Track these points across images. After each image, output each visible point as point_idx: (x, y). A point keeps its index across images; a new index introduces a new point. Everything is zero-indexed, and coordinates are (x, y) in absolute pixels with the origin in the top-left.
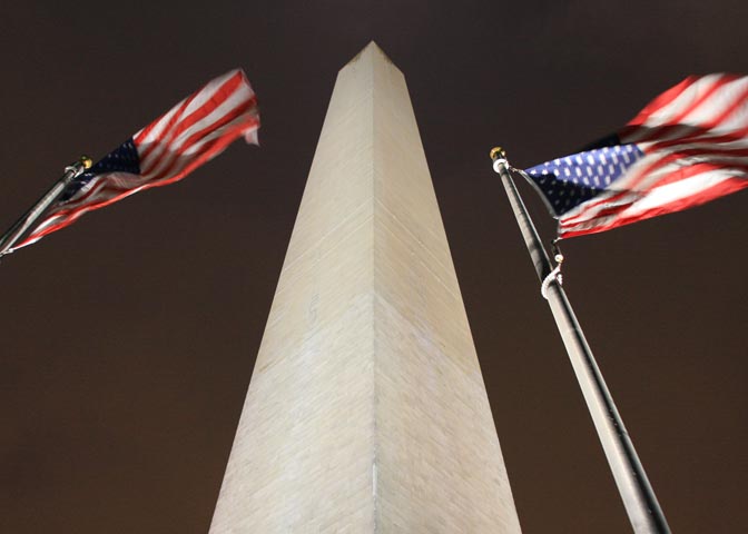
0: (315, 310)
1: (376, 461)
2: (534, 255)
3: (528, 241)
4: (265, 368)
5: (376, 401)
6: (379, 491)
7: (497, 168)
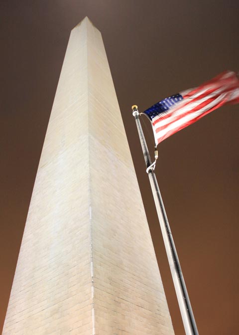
0: (64, 141)
1: (90, 205)
2: (145, 158)
3: (144, 152)
4: (43, 166)
5: (91, 181)
6: (92, 217)
7: (134, 114)
